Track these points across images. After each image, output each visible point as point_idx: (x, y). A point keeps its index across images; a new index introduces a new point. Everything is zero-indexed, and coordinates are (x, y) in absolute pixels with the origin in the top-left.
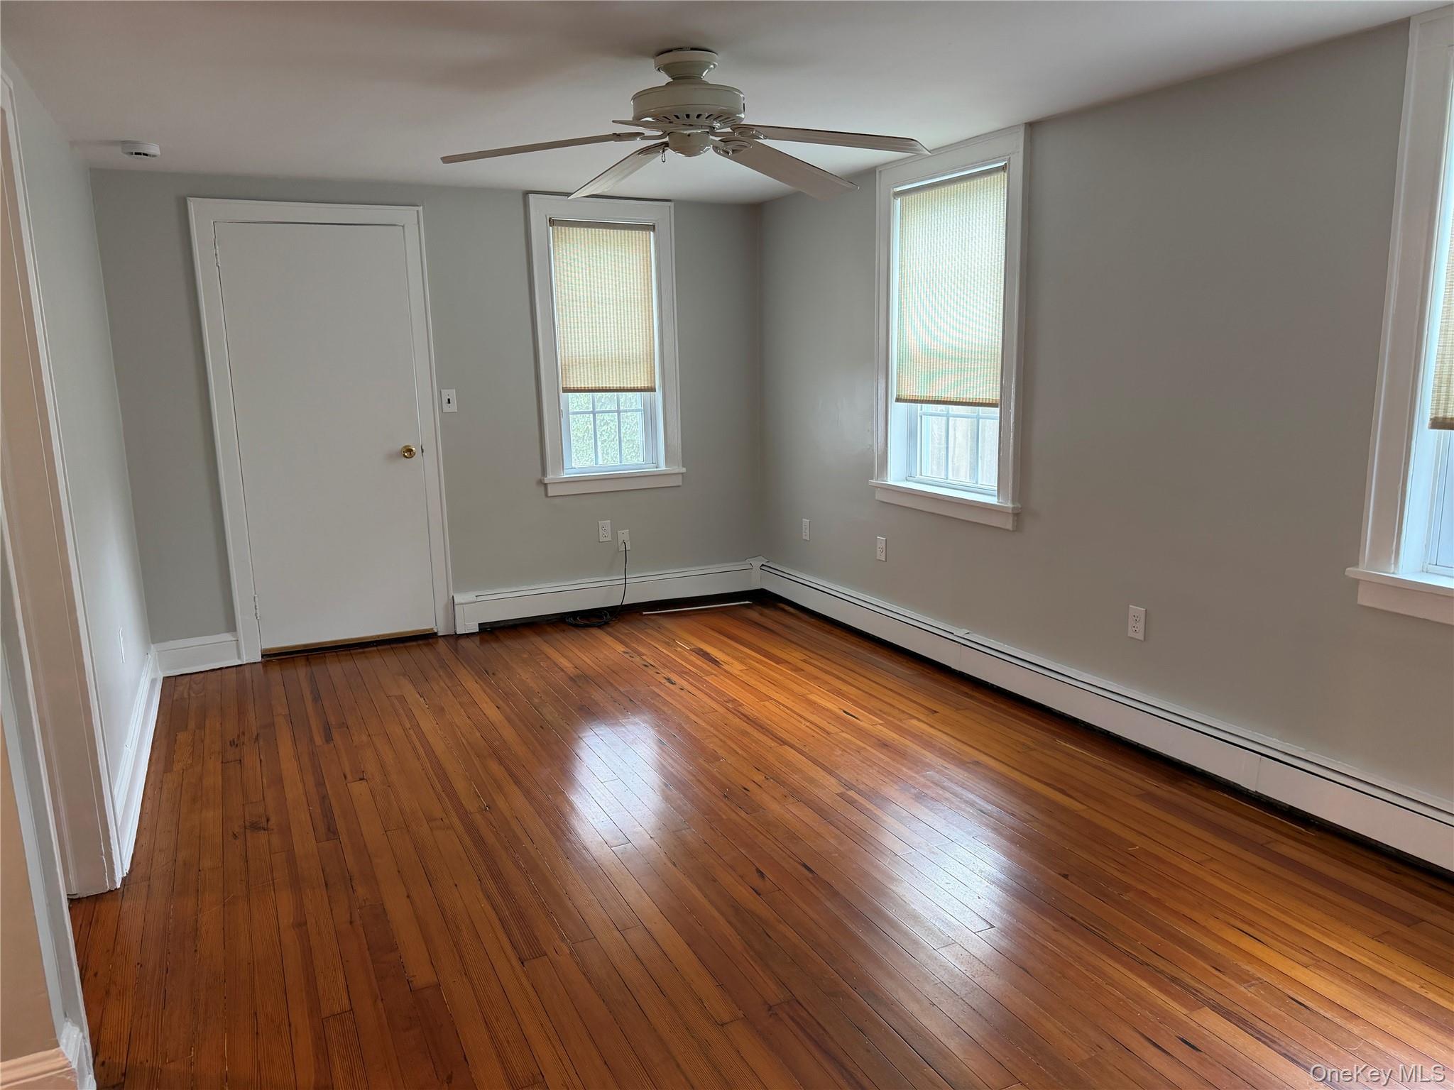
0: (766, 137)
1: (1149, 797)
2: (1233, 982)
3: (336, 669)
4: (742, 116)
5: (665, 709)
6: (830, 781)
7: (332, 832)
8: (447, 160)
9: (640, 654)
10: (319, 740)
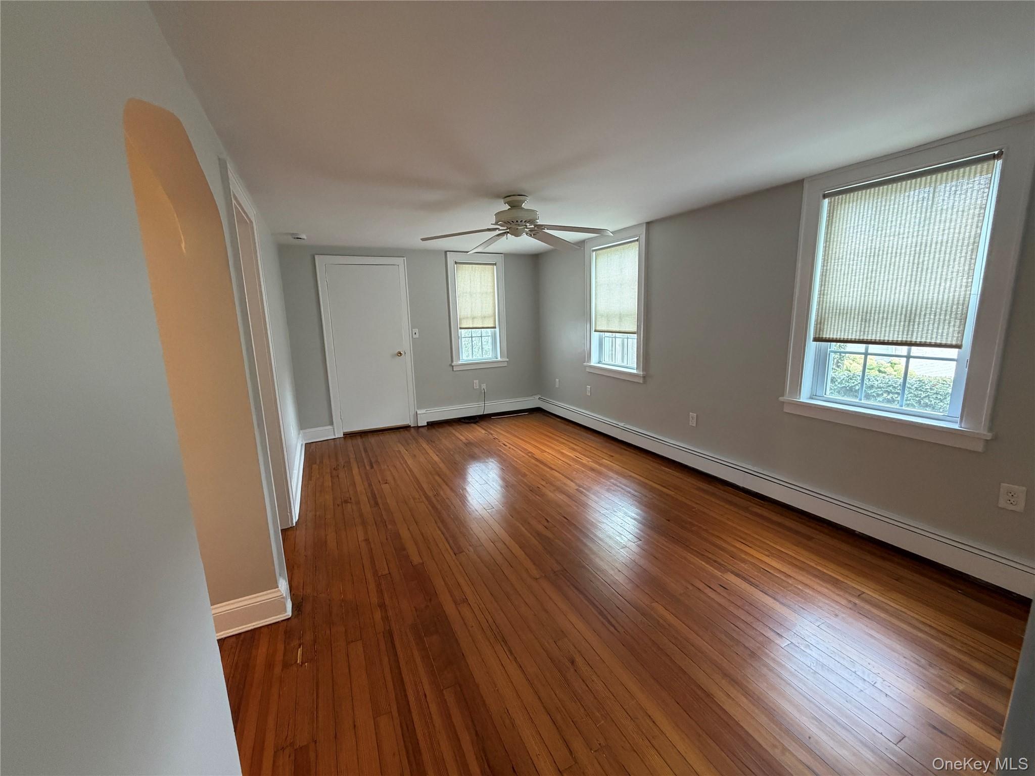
0: (547, 229)
1: (699, 489)
2: (739, 562)
3: (373, 440)
4: (538, 221)
5: (503, 456)
6: (572, 484)
7: (377, 504)
8: (423, 240)
9: (492, 434)
10: (368, 468)
